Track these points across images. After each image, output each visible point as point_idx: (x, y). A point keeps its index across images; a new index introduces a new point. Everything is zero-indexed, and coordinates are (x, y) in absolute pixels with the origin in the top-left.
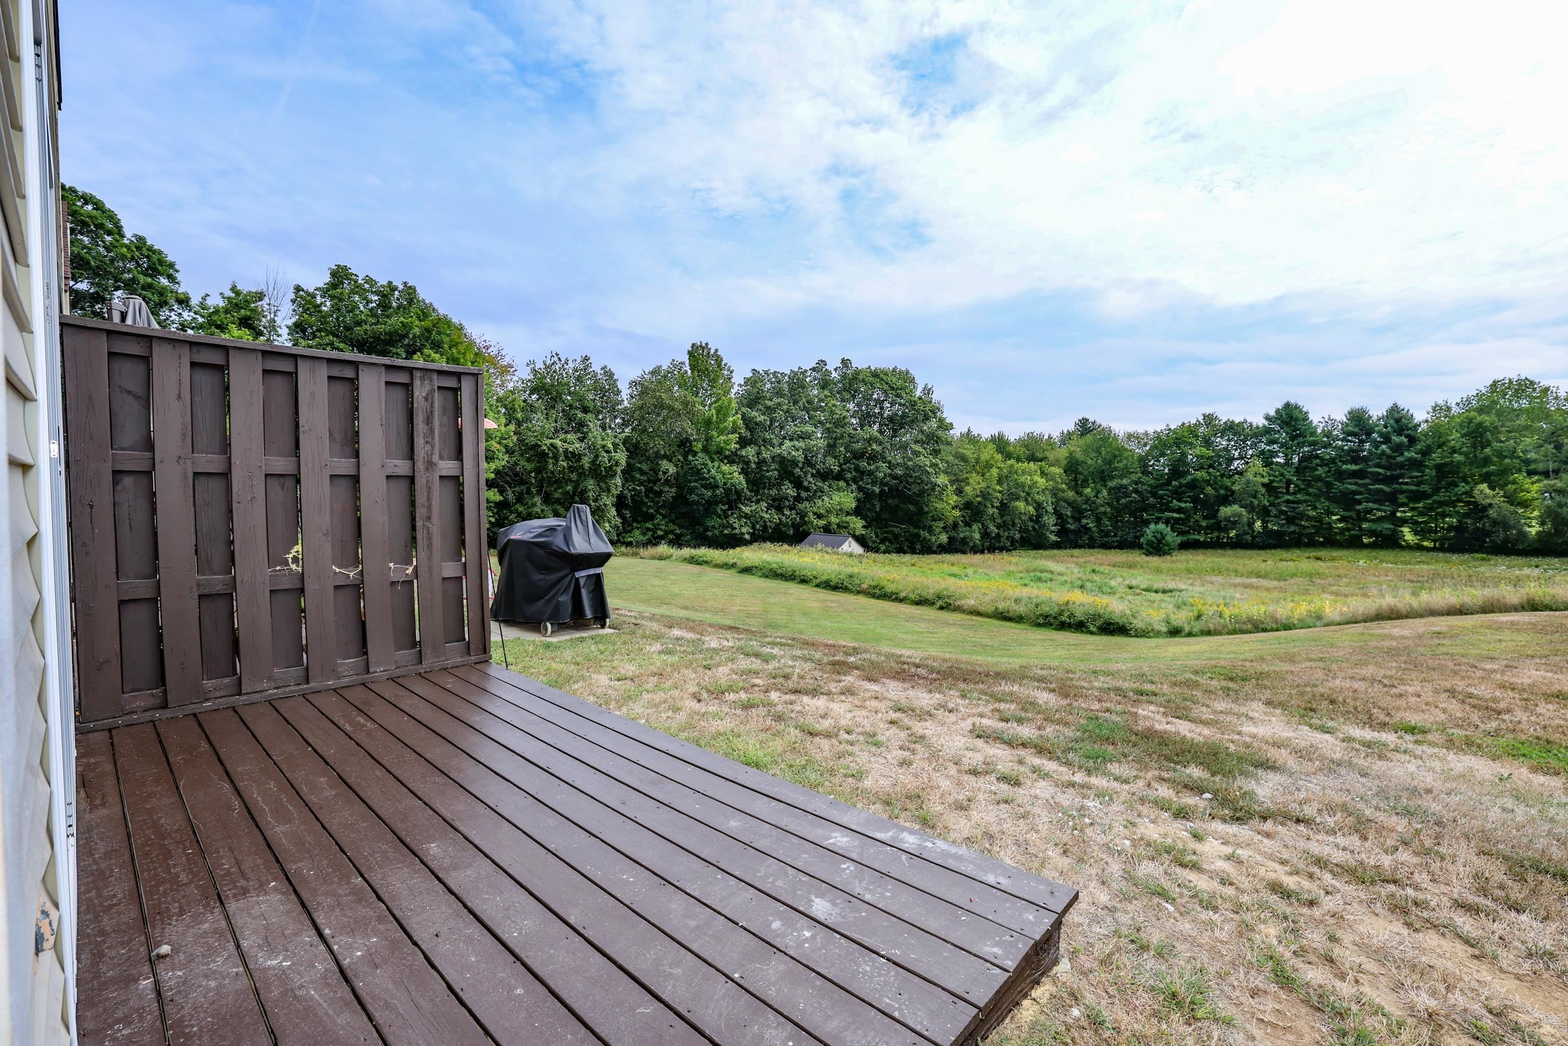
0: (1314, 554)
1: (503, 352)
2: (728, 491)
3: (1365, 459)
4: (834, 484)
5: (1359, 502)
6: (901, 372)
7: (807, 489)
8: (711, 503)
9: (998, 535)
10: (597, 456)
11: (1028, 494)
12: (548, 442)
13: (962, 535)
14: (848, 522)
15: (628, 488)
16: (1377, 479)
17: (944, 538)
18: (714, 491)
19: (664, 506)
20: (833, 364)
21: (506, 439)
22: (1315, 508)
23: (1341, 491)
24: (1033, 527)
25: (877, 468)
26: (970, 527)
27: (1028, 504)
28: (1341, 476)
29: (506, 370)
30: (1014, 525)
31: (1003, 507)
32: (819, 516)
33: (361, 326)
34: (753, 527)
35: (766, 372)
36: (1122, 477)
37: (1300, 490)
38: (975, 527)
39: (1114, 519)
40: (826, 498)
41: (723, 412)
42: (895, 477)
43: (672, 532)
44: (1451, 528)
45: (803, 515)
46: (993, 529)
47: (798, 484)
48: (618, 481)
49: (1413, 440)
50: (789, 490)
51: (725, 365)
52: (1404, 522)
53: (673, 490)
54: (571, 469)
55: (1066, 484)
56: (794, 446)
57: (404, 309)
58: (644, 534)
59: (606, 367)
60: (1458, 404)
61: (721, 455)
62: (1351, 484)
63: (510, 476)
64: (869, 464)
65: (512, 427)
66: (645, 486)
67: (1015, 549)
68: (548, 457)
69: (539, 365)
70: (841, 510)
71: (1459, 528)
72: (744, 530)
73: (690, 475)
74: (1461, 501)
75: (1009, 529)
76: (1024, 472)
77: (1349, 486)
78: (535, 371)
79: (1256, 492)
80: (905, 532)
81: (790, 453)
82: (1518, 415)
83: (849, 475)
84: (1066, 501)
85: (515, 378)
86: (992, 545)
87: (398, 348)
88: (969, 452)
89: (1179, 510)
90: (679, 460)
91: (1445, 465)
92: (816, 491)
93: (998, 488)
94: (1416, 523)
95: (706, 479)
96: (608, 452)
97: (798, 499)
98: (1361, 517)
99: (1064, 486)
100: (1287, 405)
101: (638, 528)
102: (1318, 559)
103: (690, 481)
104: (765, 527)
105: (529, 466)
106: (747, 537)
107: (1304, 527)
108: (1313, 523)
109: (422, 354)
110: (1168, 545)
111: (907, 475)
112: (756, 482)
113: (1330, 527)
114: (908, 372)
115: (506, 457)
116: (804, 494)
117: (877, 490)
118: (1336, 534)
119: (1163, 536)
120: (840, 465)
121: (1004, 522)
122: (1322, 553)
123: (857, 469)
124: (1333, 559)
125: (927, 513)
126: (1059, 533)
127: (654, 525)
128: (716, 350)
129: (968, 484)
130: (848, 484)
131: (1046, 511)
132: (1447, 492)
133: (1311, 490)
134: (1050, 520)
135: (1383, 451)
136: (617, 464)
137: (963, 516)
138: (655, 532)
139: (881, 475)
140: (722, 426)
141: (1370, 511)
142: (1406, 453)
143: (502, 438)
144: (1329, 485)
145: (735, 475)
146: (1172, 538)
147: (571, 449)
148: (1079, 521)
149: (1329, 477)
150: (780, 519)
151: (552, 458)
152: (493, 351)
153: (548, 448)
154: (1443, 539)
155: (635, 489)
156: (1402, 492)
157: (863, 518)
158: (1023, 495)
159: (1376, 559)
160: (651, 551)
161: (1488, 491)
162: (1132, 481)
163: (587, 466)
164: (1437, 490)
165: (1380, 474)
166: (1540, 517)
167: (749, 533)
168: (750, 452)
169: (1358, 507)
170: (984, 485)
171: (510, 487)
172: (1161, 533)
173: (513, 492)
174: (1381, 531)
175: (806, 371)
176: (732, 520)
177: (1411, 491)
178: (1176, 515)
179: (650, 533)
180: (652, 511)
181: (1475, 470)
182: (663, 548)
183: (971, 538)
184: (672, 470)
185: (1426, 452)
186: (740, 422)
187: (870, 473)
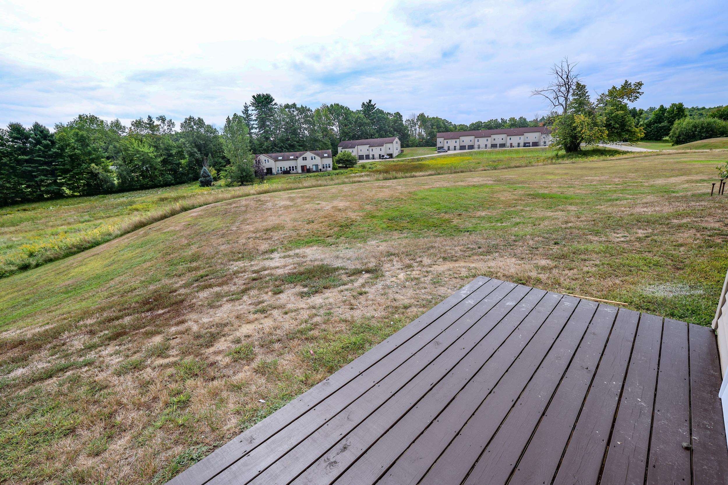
0: (21, 208)
3: (30, 153)
5: (36, 177)
16: (40, 163)
22: (9, 182)
23: (22, 171)
28: (19, 162)
44: (84, 185)
49: (53, 143)
52: (62, 184)
60: (67, 125)
71: (88, 185)
74: (85, 172)
77: (27, 168)
82: (95, 132)
91: (72, 155)
94: (68, 184)
98: (39, 185)
102: (25, 210)
107: (6, 194)
108: (12, 191)
113: (23, 193)
118: (28, 195)
122: (26, 207)
124: (34, 209)
132: (78, 168)
135: (40, 148)
141: (42, 181)
142: (52, 149)
149: (12, 163)
154: (83, 190)
156: (57, 169)
159: (57, 205)
161: (95, 167)
164: (73, 167)
165: (42, 160)
166: (117, 176)
169: (36, 179)
174: (54, 190)
177: (61, 169)
181: (87, 158)
185: (62, 149)
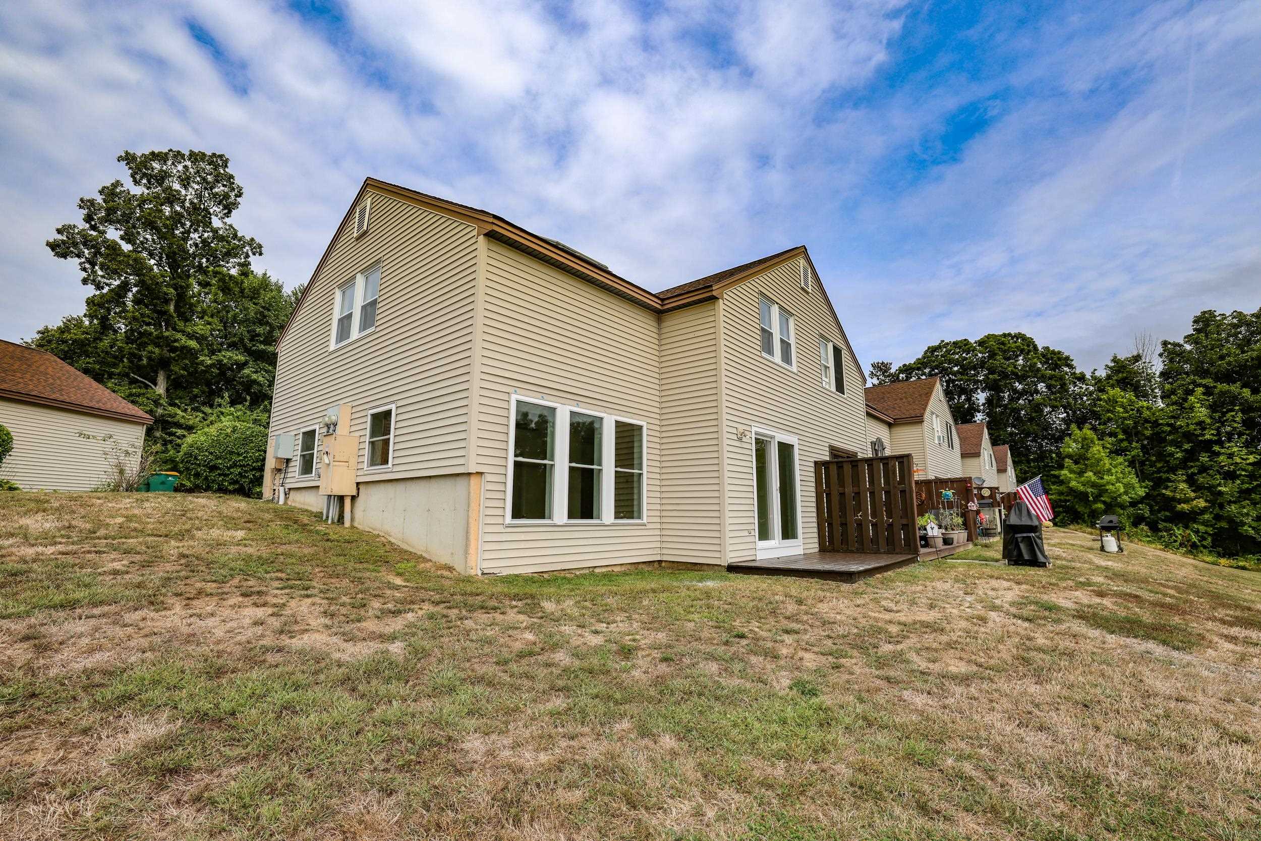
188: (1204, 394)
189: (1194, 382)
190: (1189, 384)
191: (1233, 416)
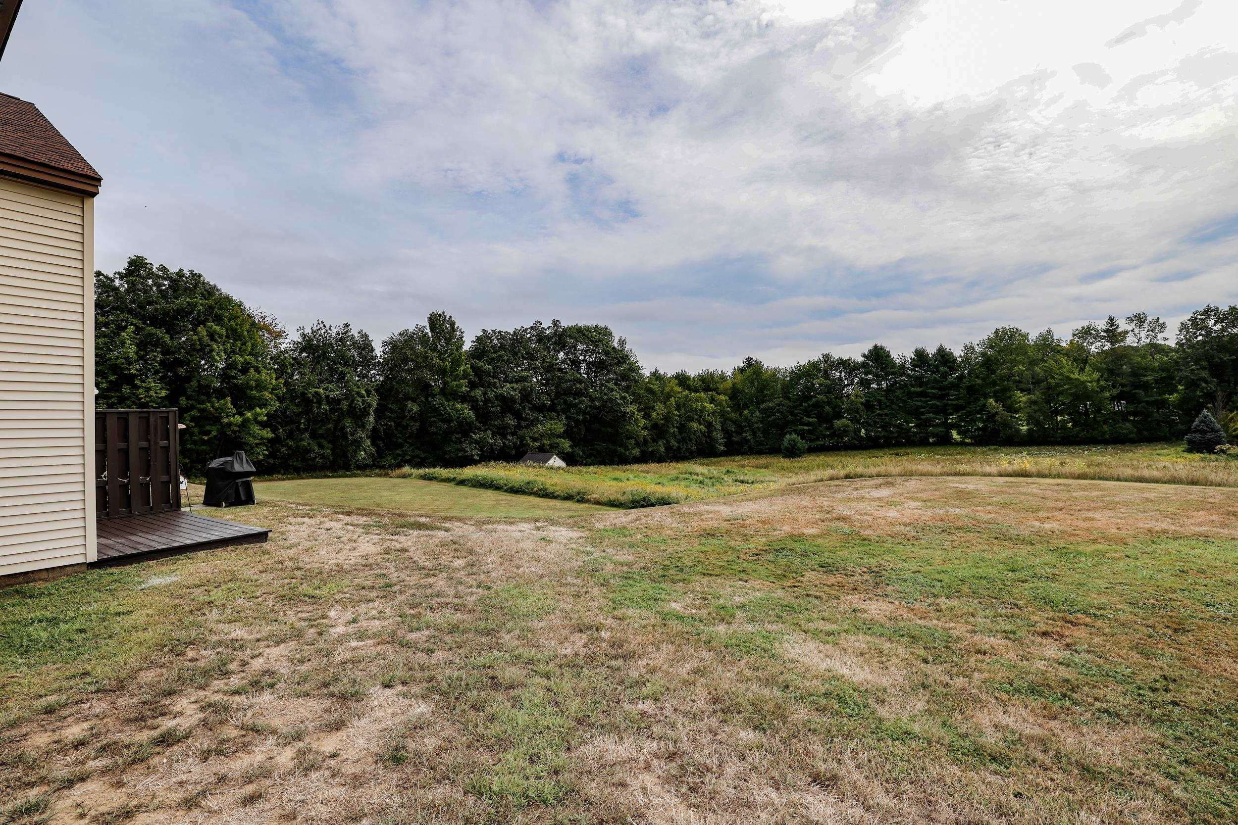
1: (276, 321)
2: (460, 424)
3: (926, 383)
4: (548, 414)
5: (923, 414)
6: (601, 328)
7: (526, 419)
8: (447, 433)
9: (679, 448)
10: (353, 401)
11: (700, 416)
12: (313, 390)
13: (650, 449)
14: (558, 443)
15: (381, 424)
16: (934, 397)
17: (637, 452)
18: (450, 423)
19: (409, 437)
20: (546, 324)
21: (276, 390)
22: (897, 419)
23: (912, 406)
24: (706, 441)
25: (581, 402)
26: (657, 443)
27: (700, 424)
29: (280, 335)
30: (690, 440)
31: (682, 428)
32: (535, 440)
33: (153, 305)
34: (482, 450)
35: (494, 332)
36: (770, 400)
37: (887, 406)
38: (660, 443)
39: (765, 432)
40: (539, 426)
41: (456, 363)
42: (595, 407)
43: (418, 456)
44: (979, 429)
45: (522, 439)
46: (674, 443)
47: (518, 415)
48: (371, 419)
49: (952, 369)
50: (511, 421)
51: (458, 328)
52: (952, 426)
53: (417, 424)
54: (332, 411)
55: (731, 407)
56: (513, 388)
57: (191, 291)
58: (395, 458)
59: (362, 331)
60: (978, 345)
61: (454, 396)
62: (917, 401)
63: (281, 418)
64: (575, 399)
65: (282, 381)
66: (394, 422)
67: (693, 458)
68: (313, 403)
69: (308, 331)
70: (552, 434)
71: (984, 429)
72: (474, 452)
73: (429, 412)
75: (687, 443)
76: (697, 400)
77: (916, 403)
78: (304, 336)
79: (858, 409)
80: (606, 449)
81: (509, 393)
83: (559, 408)
84: (731, 420)
85: (287, 341)
86: (676, 456)
87: (184, 322)
88: (655, 386)
89: (808, 424)
90: (422, 401)
92: (532, 421)
93: (676, 412)
94: (959, 426)
95: (444, 415)
96: (363, 397)
97: (518, 427)
98: (927, 424)
99: (728, 409)
100: (876, 347)
101: (390, 454)
102: (897, 454)
103: (430, 417)
104: (492, 450)
105: (297, 410)
106: (476, 458)
107: (892, 433)
108: (898, 430)
109: (205, 326)
110: (799, 449)
111: (603, 406)
112: (484, 415)
113: (909, 432)
114: (607, 329)
115: (277, 404)
116: (523, 424)
117: (581, 418)
118: (914, 436)
119: (795, 443)
120: (552, 400)
121: (683, 438)
122: (901, 450)
123: (565, 402)
125: (622, 434)
126: (726, 445)
127: (403, 451)
128: (451, 317)
129: (655, 410)
130: (558, 415)
131: (715, 428)
132: (974, 404)
133: (894, 406)
134: (719, 436)
135: (935, 378)
136: (370, 405)
137: (651, 435)
138: (404, 457)
139: (583, 407)
140: (455, 374)
141: (930, 420)
142: (949, 379)
143: (273, 389)
144: (905, 402)
145: (467, 411)
146: (802, 444)
147: (332, 396)
148: (741, 434)
149: (904, 397)
150: (504, 443)
151: (315, 403)
152: (268, 320)
153: (313, 395)
154: (977, 437)
155: (386, 425)
156: (949, 405)
157: (570, 440)
158: (696, 417)
160: (397, 472)
161: (994, 403)
162: (776, 404)
163: (345, 408)
164: (968, 403)
165: (934, 393)
166: (1027, 419)
167: (478, 455)
168: (478, 393)
169: (924, 417)
170: (666, 411)
171: (282, 427)
172: (794, 441)
173: (284, 430)
174: (940, 433)
175: (527, 329)
176: (464, 445)
177: (955, 405)
178: (806, 428)
179: (400, 458)
180: (400, 441)
182: (407, 469)
183: (658, 451)
184: (416, 409)
186: (469, 370)
187: (576, 405)
188: (133, 332)
189: (126, 320)
190: (123, 321)
191: (154, 356)
